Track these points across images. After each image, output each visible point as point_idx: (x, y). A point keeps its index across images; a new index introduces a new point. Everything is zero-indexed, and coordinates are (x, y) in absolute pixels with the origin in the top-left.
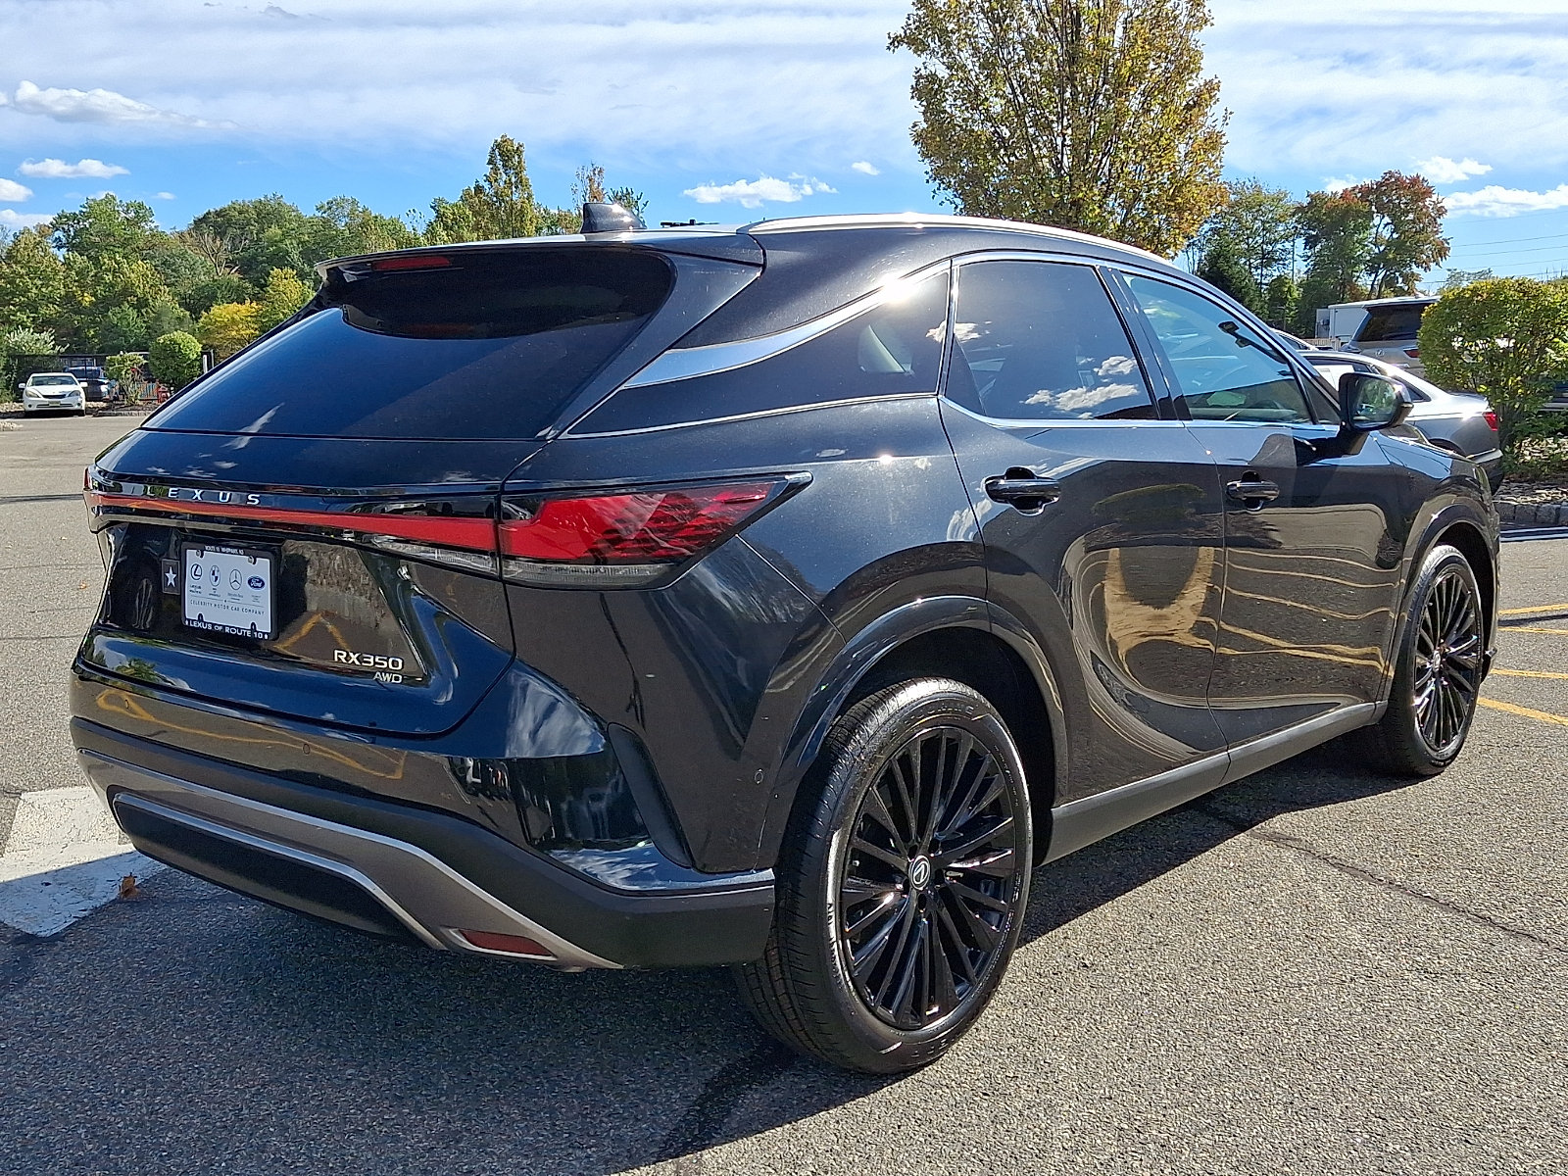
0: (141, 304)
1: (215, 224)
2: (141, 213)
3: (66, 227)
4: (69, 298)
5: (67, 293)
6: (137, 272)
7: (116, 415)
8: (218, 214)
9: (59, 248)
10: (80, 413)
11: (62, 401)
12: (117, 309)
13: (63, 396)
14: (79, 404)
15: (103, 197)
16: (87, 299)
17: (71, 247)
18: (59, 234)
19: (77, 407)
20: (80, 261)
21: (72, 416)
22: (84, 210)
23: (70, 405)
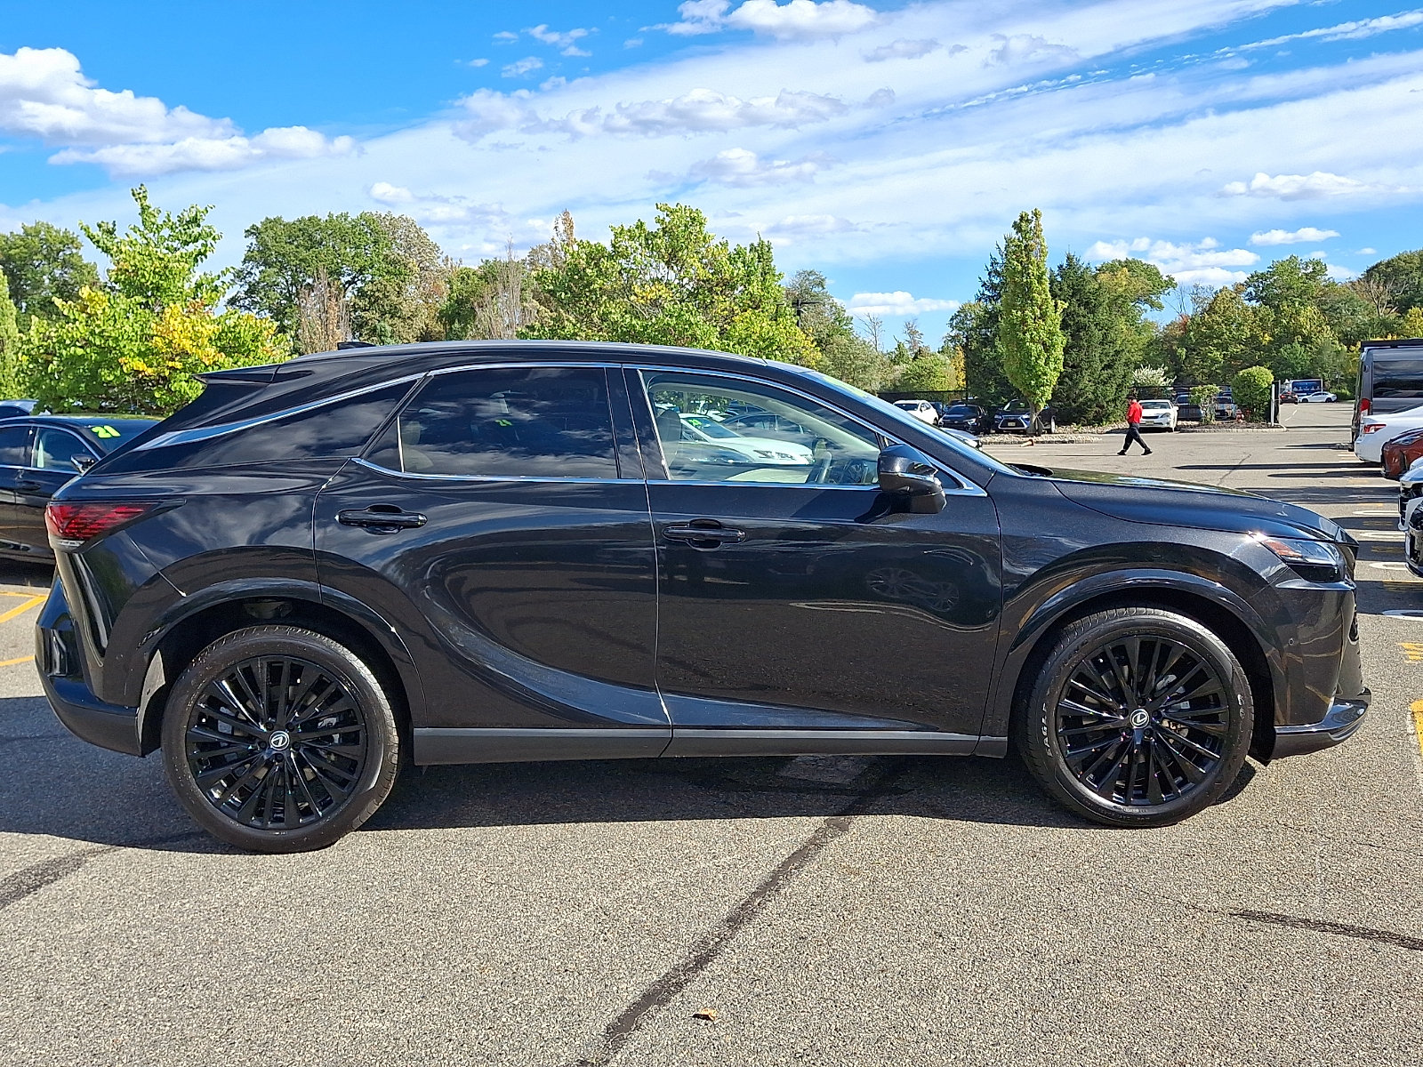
0: (1306, 340)
1: (1383, 273)
2: (1318, 269)
3: (1256, 284)
4: (1254, 337)
5: (1252, 335)
6: (1308, 315)
7: (1193, 432)
8: (1388, 264)
9: (1250, 300)
10: (1169, 430)
11: (1156, 421)
12: (1289, 346)
13: (1156, 417)
14: (1168, 423)
15: (1288, 258)
16: (1267, 339)
17: (1258, 299)
18: (1251, 289)
19: (1166, 425)
20: (1266, 310)
21: (1165, 432)
22: (1271, 270)
23: (1161, 424)
